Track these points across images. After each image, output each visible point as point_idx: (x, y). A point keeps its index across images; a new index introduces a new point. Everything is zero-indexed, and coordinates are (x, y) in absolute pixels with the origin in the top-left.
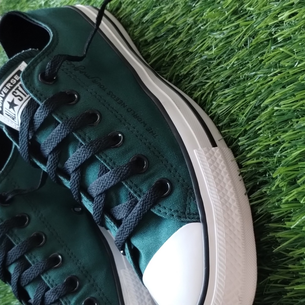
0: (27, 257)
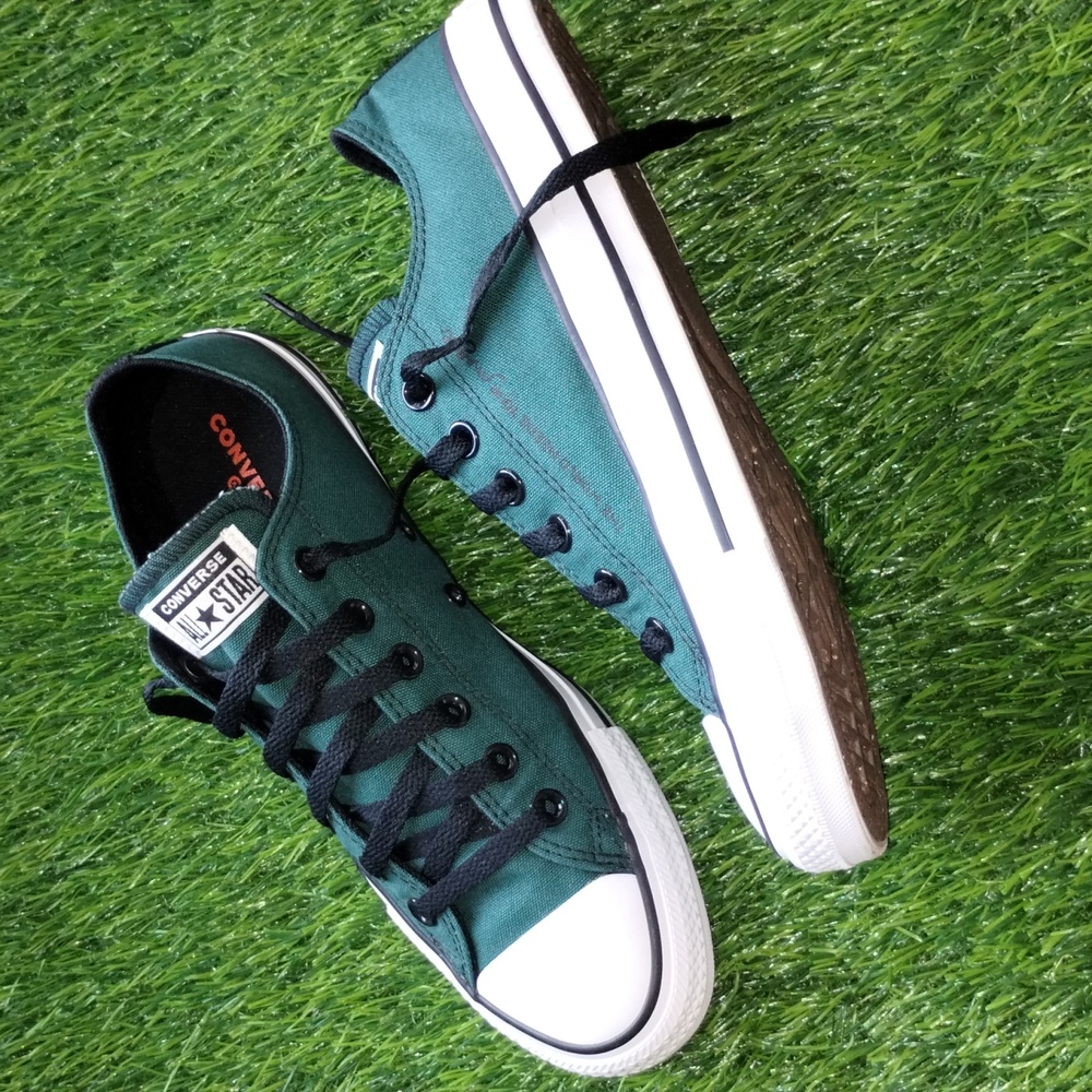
0: (379, 702)
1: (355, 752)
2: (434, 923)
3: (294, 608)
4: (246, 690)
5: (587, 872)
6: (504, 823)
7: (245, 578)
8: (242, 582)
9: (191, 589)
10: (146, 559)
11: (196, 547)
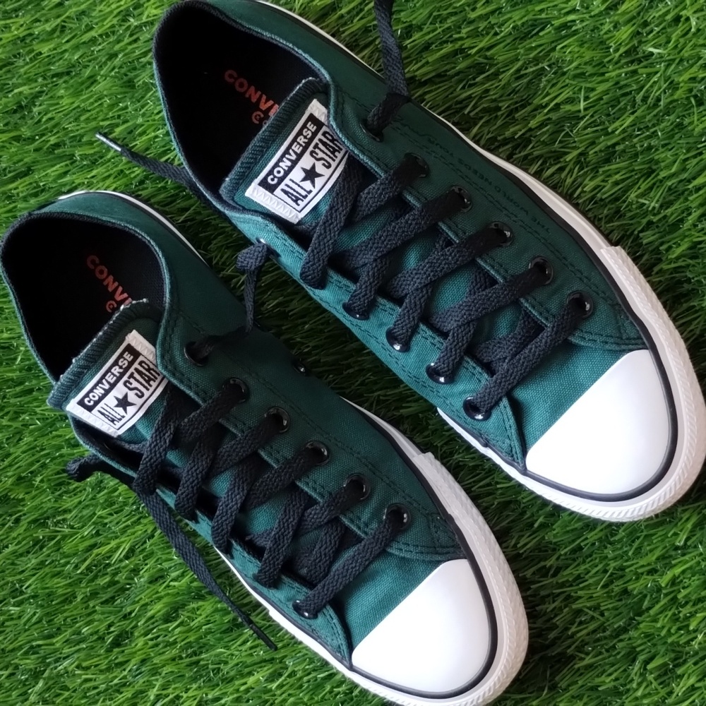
0: (262, 454)
1: (248, 494)
2: (315, 616)
3: (190, 388)
4: (161, 456)
5: (430, 562)
6: (366, 533)
7: (149, 370)
8: (147, 373)
9: (108, 382)
10: (71, 363)
11: (108, 351)
